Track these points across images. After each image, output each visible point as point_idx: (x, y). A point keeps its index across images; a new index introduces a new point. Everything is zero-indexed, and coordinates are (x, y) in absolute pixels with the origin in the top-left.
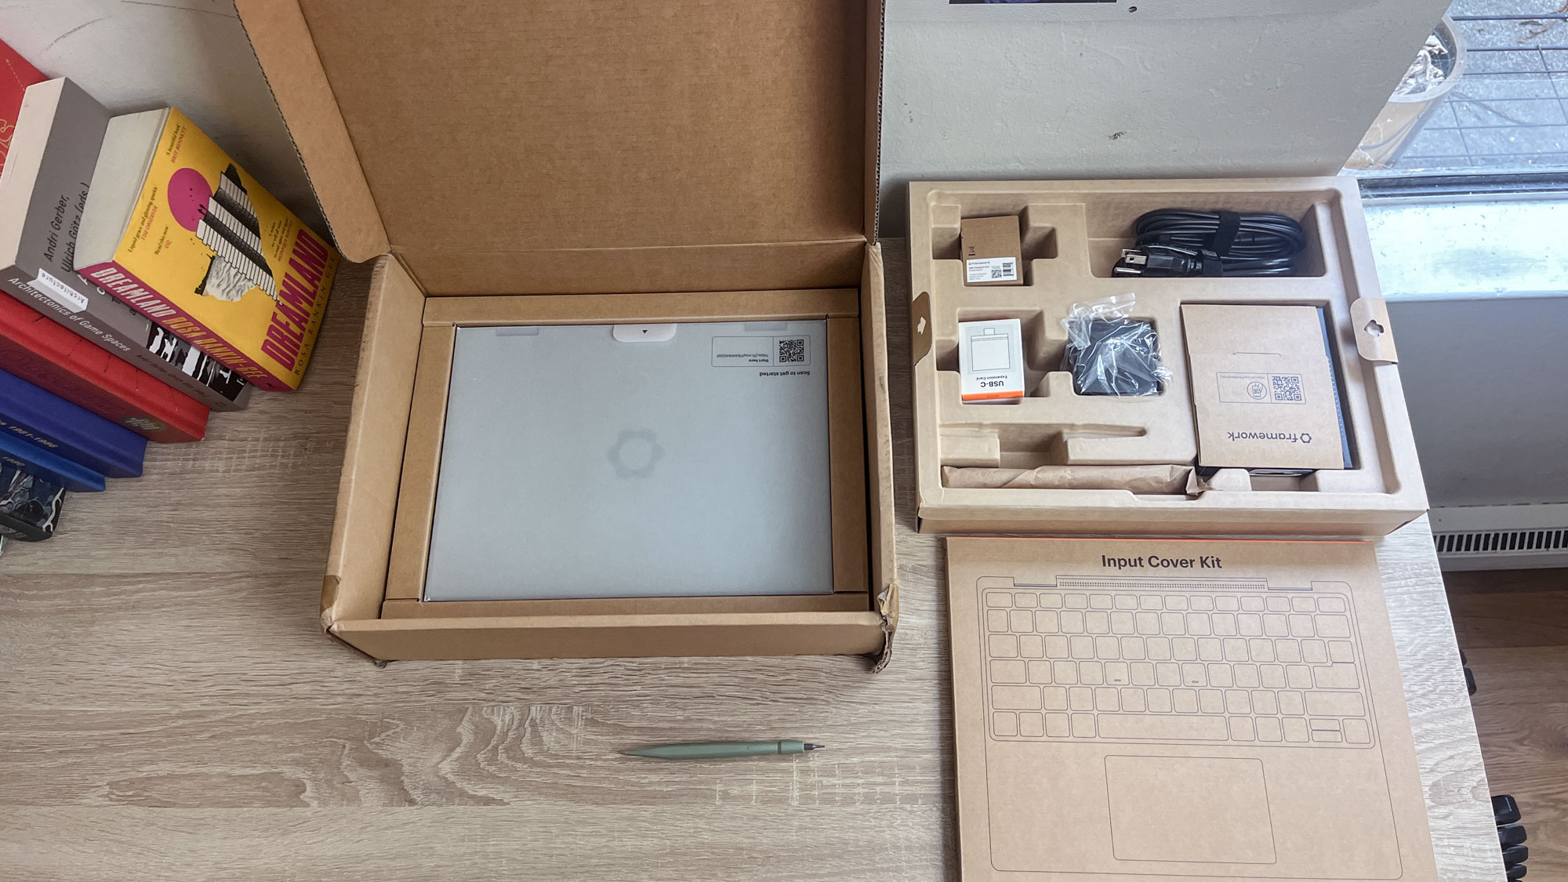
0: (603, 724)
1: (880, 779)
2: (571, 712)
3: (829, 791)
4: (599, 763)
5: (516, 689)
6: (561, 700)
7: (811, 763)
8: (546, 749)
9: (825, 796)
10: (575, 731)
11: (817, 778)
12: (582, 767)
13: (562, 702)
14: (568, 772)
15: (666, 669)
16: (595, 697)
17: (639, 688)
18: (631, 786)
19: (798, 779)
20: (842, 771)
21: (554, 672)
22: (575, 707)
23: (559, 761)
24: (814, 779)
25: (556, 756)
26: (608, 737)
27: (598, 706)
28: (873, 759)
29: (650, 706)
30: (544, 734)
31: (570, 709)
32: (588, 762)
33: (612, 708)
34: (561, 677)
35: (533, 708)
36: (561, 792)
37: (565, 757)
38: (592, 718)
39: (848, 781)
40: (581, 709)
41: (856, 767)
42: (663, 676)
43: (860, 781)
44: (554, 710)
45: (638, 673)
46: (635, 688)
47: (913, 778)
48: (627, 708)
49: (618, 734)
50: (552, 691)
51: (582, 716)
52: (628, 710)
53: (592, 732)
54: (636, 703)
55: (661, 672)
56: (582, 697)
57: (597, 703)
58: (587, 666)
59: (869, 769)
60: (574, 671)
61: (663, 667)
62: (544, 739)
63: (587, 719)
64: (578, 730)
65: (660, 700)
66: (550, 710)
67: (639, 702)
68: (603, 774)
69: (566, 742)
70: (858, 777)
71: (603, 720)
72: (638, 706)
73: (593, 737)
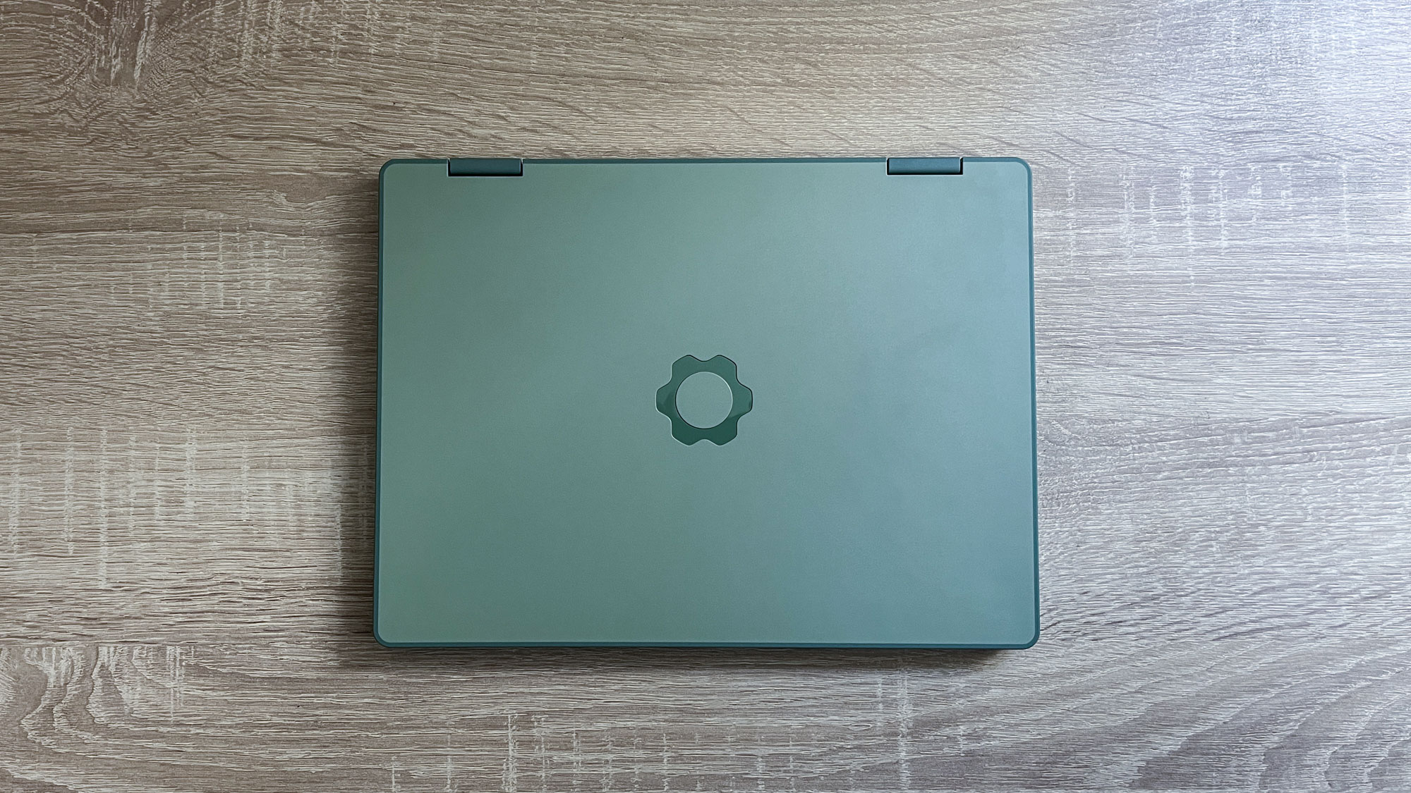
1: (640, 754)
2: (164, 655)
3: (562, 771)
4: (210, 731)
5: (74, 620)
6: (145, 636)
7: (534, 730)
8: (127, 711)
9: (558, 779)
10: (172, 684)
11: (544, 753)
12: (185, 738)
13: (147, 639)
14: (164, 745)
15: (308, 589)
16: (198, 632)
17: (267, 618)
18: (262, 764)
19: (516, 755)
20: (582, 742)
21: (133, 594)
22: (169, 648)
23: (148, 728)
24: (540, 753)
25: (143, 721)
26: (222, 693)
27: (206, 646)
28: (629, 724)
29: (286, 645)
30: (123, 689)
31: (161, 650)
32: (193, 731)
33: (227, 650)
34: (145, 602)
35: (103, 650)
36: (156, 775)
37: (158, 723)
38: (196, 665)
39: (590, 757)
40: (179, 650)
41: (603, 736)
42: (303, 600)
43: (610, 757)
44: (136, 652)
45: (266, 595)
46: (261, 618)
47: (691, 752)
48: (250, 648)
49: (238, 687)
50: (131, 623)
51: (181, 661)
52: (253, 651)
53: (199, 685)
54: (263, 642)
55: (302, 593)
56: (179, 632)
57: (204, 641)
58: (185, 584)
59: (623, 741)
60: (165, 591)
61: (304, 585)
62: (124, 696)
63: (188, 665)
64: (176, 683)
65: (301, 637)
66: (130, 652)
67: (267, 640)
68: (218, 747)
69: (157, 700)
70: (606, 751)
71: (214, 666)
72: (267, 646)
73: (199, 693)
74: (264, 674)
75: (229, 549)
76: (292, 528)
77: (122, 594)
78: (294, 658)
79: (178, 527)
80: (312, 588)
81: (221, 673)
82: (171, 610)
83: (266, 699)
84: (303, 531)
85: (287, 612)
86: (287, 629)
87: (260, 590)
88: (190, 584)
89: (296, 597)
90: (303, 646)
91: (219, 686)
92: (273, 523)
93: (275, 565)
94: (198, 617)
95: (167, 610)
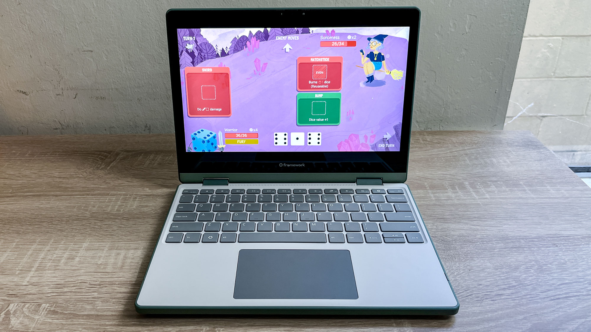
0: (61, 313)
2: (40, 307)
5: (4, 295)
10: (38, 317)
13: (35, 301)
15: (119, 284)
16: (61, 299)
17: (96, 294)
21: (36, 287)
22: (43, 304)
26: (61, 321)
27: (62, 303)
29: (101, 303)
31: (39, 305)
33: (71, 305)
34: (41, 289)
35: (12, 305)
38: (54, 310)
40: (48, 305)
42: (115, 288)
44: (27, 306)
45: (98, 286)
46: (93, 294)
49: (70, 318)
50: (31, 296)
51: (47, 309)
53: (51, 317)
54: (90, 302)
55: (115, 286)
56: (51, 299)
58: (63, 283)
60: (52, 285)
61: (117, 283)
62: (12, 322)
63: (50, 310)
64: (40, 317)
66: (24, 306)
67: (92, 301)
69: (27, 323)
71: (62, 311)
72: (92, 303)
73: (50, 320)
74: (86, 313)
75: (88, 272)
76: (119, 266)
77: (32, 286)
78: (103, 307)
79: (69, 266)
80: (120, 284)
81: (64, 313)
82: (51, 292)
83: (82, 323)
84: (123, 267)
85: (106, 292)
86: (104, 297)
87: (96, 285)
88: (65, 283)
89: (112, 287)
90: (109, 303)
91: (61, 318)
92: (111, 264)
93: (107, 277)
94: (63, 294)
95: (50, 291)
